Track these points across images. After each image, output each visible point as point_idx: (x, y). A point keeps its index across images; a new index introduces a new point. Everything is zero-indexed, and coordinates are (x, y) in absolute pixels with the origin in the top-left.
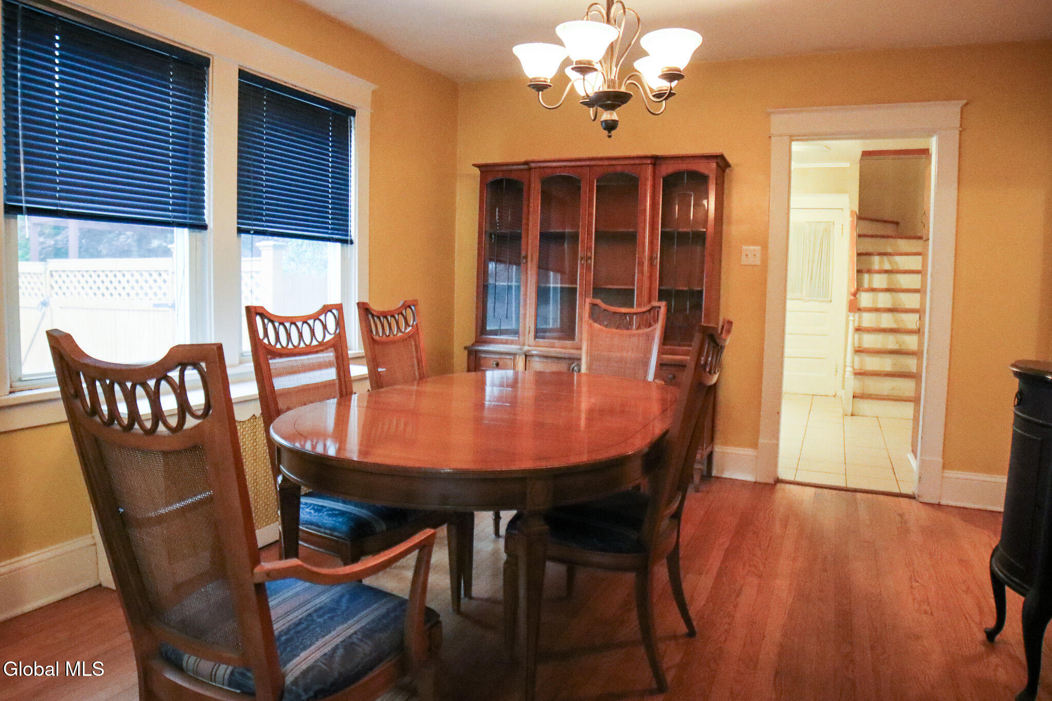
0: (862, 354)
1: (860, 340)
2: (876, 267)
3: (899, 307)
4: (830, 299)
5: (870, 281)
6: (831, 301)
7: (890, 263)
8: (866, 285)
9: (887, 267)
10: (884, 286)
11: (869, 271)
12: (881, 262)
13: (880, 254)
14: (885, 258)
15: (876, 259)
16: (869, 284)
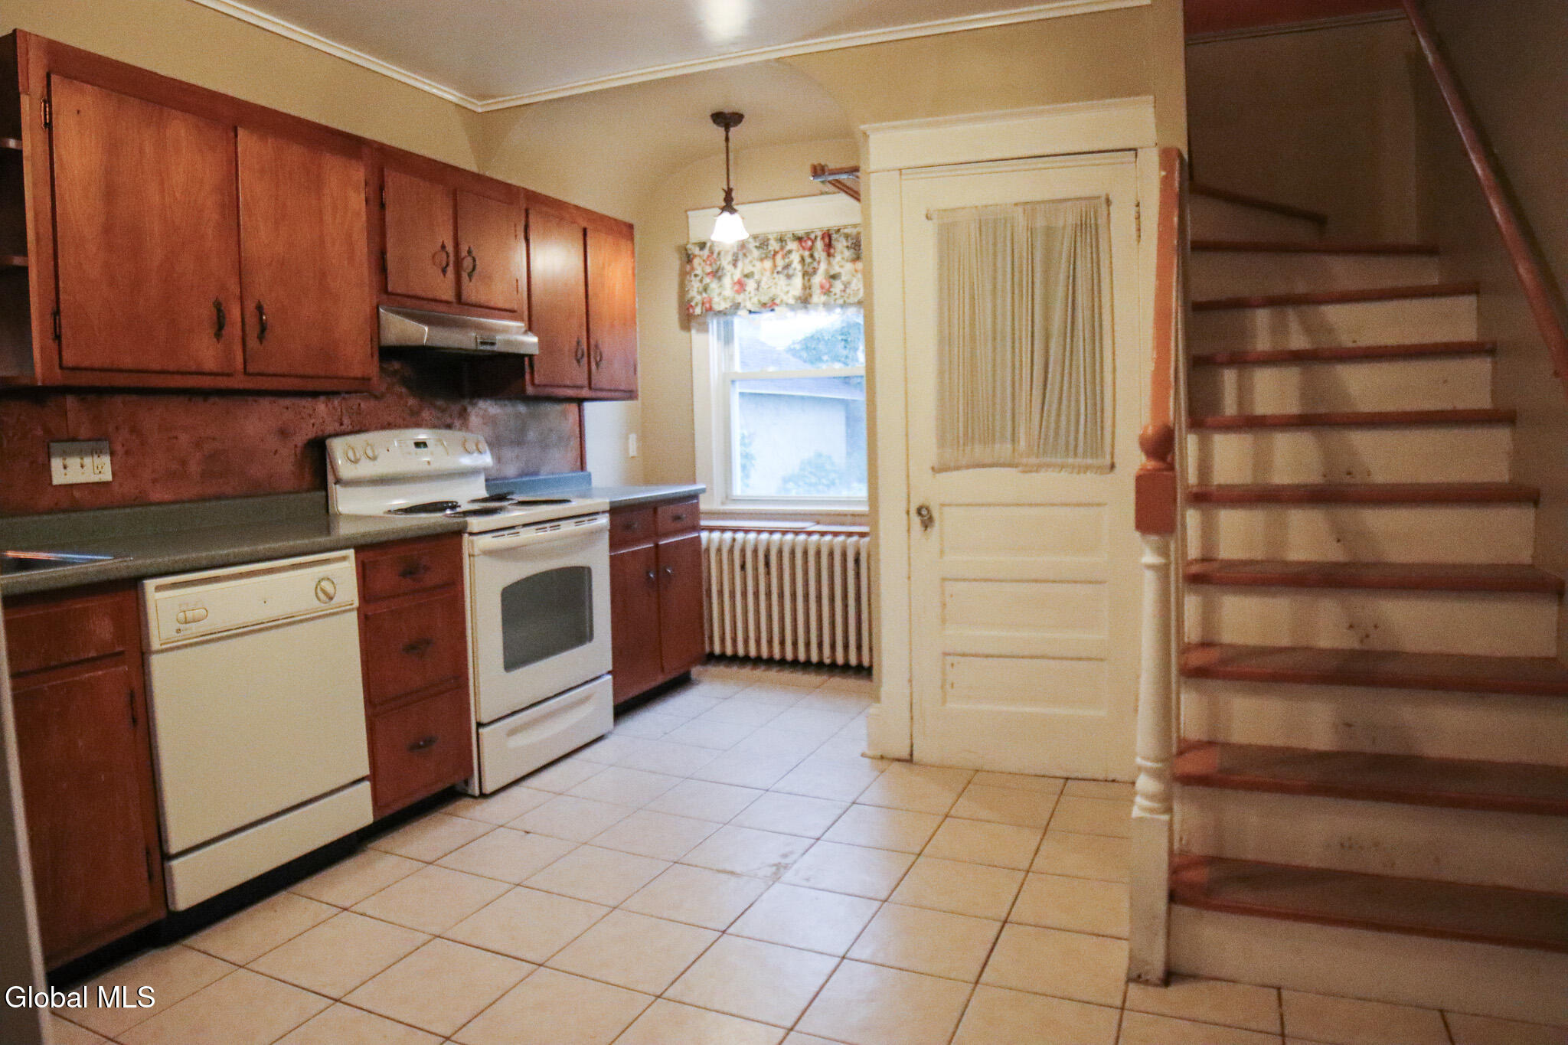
0: (1211, 684)
1: (1208, 617)
2: (1263, 343)
3: (1347, 479)
4: (1108, 461)
5: (1244, 392)
6: (1112, 466)
7: (1308, 330)
8: (1230, 407)
9: (1298, 341)
10: (1293, 408)
11: (1243, 361)
12: (1279, 329)
13: (1273, 302)
14: (1292, 315)
15: (1262, 317)
16: (1240, 404)
